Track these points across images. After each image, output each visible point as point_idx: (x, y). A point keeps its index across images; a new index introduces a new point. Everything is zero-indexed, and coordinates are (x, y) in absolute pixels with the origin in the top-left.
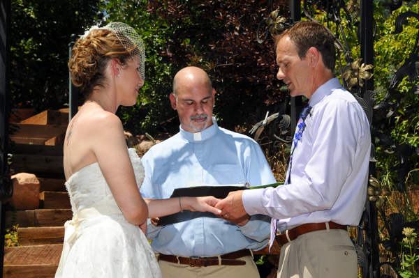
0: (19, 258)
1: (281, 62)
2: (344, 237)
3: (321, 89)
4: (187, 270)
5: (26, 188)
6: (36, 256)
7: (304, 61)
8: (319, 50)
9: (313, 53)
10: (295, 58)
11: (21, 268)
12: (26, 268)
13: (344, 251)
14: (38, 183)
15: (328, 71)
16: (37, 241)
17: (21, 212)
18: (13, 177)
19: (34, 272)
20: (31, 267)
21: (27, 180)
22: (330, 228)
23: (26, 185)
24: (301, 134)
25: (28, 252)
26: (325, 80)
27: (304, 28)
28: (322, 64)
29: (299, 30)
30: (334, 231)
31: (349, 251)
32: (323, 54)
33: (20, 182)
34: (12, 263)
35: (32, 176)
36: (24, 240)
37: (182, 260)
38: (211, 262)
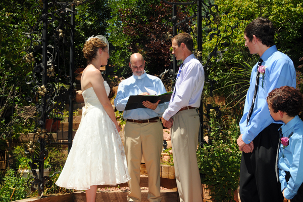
0: (79, 120)
4: (137, 124)
7: (180, 48)
8: (185, 44)
10: (177, 47)
13: (194, 117)
17: (80, 104)
24: (180, 74)
26: (189, 55)
28: (187, 49)
29: (179, 36)
30: (191, 110)
31: (196, 116)
32: (187, 45)
33: (79, 93)
36: (80, 114)
37: (136, 121)
38: (145, 121)
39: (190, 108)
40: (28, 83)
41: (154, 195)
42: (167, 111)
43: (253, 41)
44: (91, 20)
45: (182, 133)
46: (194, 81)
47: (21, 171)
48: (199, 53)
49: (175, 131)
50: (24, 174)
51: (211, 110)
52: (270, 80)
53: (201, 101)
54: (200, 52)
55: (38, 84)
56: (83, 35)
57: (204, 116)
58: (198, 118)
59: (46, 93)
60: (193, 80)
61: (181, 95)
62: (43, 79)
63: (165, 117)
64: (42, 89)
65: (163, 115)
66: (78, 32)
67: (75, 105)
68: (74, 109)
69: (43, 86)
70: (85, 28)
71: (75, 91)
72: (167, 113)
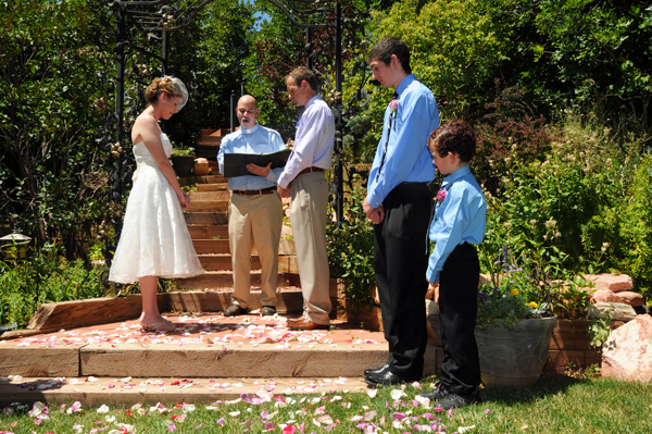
0: (195, 198)
4: (245, 198)
5: (202, 166)
6: (203, 197)
8: (307, 81)
9: (304, 83)
10: (296, 87)
12: (196, 203)
13: (320, 182)
14: (208, 162)
16: (206, 191)
17: (200, 177)
18: (195, 160)
20: (199, 202)
22: (313, 171)
23: (202, 164)
25: (199, 195)
28: (310, 88)
31: (322, 182)
33: (199, 162)
35: (205, 159)
36: (198, 190)
37: (243, 193)
38: (256, 192)
39: (316, 169)
40: (98, 140)
41: (267, 296)
42: (283, 174)
43: (391, 64)
45: (302, 205)
47: (95, 262)
48: (338, 93)
50: (99, 266)
51: (355, 175)
52: (403, 119)
55: (110, 141)
56: (215, 82)
59: (122, 154)
61: (300, 152)
62: (117, 134)
63: (281, 184)
64: (116, 148)
65: (279, 182)
66: (208, 78)
67: (193, 178)
68: (191, 183)
69: (117, 144)
70: (218, 73)
71: (193, 159)
72: (283, 179)
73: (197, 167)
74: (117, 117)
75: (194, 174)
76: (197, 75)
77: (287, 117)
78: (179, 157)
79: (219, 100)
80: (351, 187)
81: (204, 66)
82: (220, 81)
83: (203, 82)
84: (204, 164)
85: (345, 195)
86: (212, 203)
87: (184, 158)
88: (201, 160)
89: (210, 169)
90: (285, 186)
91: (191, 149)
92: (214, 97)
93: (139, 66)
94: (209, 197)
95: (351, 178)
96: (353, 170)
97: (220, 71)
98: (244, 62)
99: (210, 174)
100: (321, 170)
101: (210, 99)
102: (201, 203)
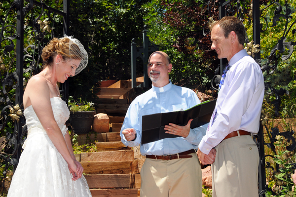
0: (96, 158)
1: (214, 39)
2: (249, 140)
3: (236, 56)
4: (161, 162)
5: (102, 121)
6: (104, 157)
7: (227, 39)
8: (236, 33)
9: (233, 35)
10: (222, 38)
11: (94, 164)
12: (97, 163)
13: (249, 148)
14: (108, 118)
15: (241, 45)
16: (107, 149)
17: (100, 134)
18: (95, 116)
19: (101, 165)
20: (99, 163)
21: (102, 117)
22: (240, 135)
23: (102, 120)
24: (223, 81)
25: (100, 155)
26: (238, 50)
27: (228, 20)
28: (238, 42)
29: (225, 21)
30: (243, 137)
31: (252, 147)
32: (238, 35)
33: (98, 118)
34: (92, 161)
35: (106, 115)
36: (99, 148)
37: (158, 157)
38: (174, 157)
42: (205, 138)
44: (125, 7)
45: (230, 173)
46: (247, 90)
49: (218, 169)
53: (260, 122)
54: (257, 46)
55: (9, 103)
56: (114, 30)
57: (265, 146)
58: (256, 150)
59: (21, 117)
60: (245, 88)
61: (228, 113)
63: (202, 148)
64: (16, 111)
66: (106, 25)
67: (93, 135)
68: (91, 142)
69: (17, 106)
70: (117, 19)
71: (92, 114)
72: (205, 143)
73: (96, 124)
74: (17, 77)
75: (93, 131)
76: (94, 23)
77: (192, 67)
78: (77, 113)
79: (118, 49)
80: (273, 149)
81: (102, 12)
82: (119, 28)
83: (101, 30)
84: (104, 120)
85: (267, 159)
86: (115, 164)
87: (84, 114)
88: (101, 116)
89: (111, 125)
90: (207, 151)
91: (91, 104)
92: (112, 46)
93: (39, 22)
94: (110, 156)
95: (273, 140)
96: (275, 131)
97: (119, 17)
98: (145, 7)
99: (111, 130)
100: (249, 133)
101: (109, 48)
102: (102, 164)
